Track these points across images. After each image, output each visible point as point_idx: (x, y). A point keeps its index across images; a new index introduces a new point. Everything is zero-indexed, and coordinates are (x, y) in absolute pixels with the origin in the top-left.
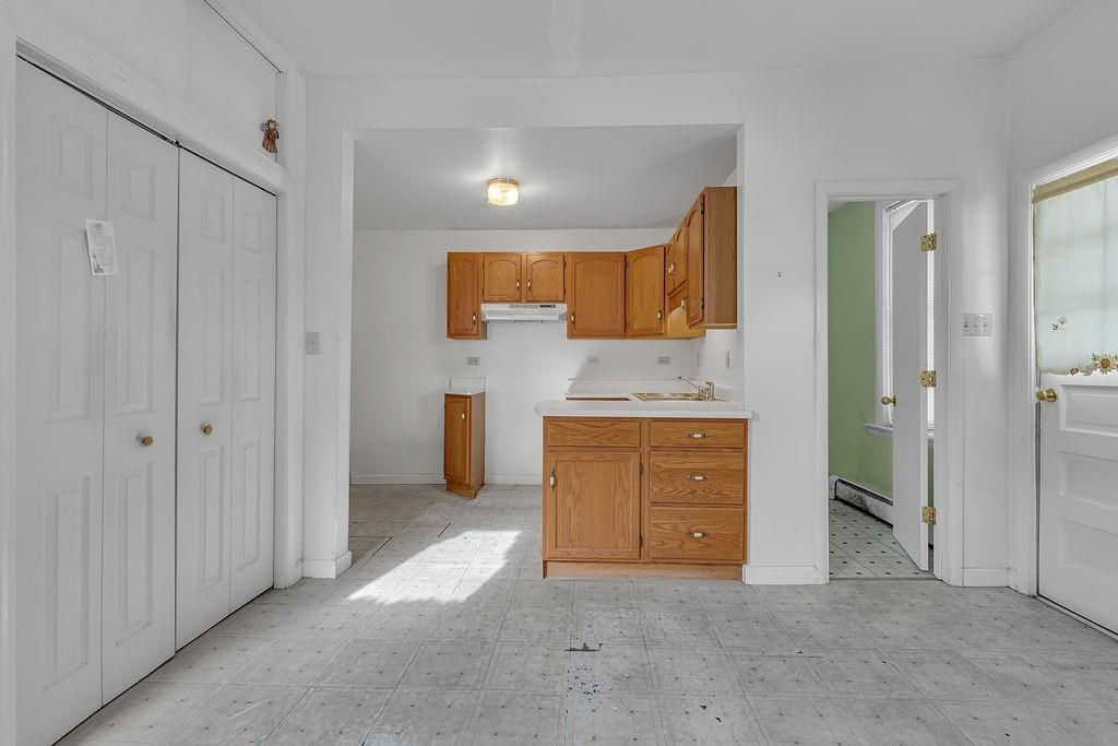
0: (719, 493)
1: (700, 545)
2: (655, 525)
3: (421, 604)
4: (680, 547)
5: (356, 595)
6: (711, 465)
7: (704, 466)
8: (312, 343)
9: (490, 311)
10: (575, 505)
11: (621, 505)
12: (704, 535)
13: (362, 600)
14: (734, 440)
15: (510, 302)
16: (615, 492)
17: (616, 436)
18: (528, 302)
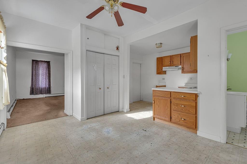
0: (189, 111)
1: (184, 122)
2: (173, 115)
3: (132, 118)
4: (179, 121)
5: (125, 115)
6: (187, 104)
7: (185, 104)
8: (124, 77)
9: (164, 69)
10: (158, 107)
11: (167, 109)
12: (184, 120)
13: (126, 115)
14: (193, 99)
15: (169, 66)
16: (165, 107)
17: (165, 95)
18: (172, 66)
